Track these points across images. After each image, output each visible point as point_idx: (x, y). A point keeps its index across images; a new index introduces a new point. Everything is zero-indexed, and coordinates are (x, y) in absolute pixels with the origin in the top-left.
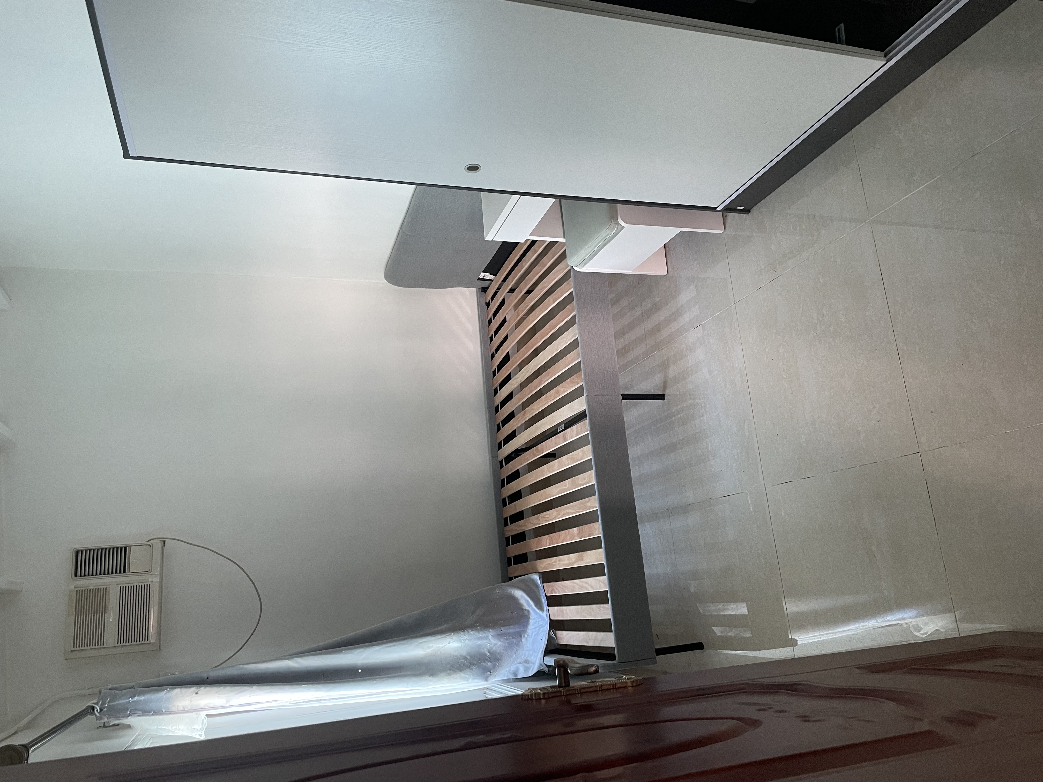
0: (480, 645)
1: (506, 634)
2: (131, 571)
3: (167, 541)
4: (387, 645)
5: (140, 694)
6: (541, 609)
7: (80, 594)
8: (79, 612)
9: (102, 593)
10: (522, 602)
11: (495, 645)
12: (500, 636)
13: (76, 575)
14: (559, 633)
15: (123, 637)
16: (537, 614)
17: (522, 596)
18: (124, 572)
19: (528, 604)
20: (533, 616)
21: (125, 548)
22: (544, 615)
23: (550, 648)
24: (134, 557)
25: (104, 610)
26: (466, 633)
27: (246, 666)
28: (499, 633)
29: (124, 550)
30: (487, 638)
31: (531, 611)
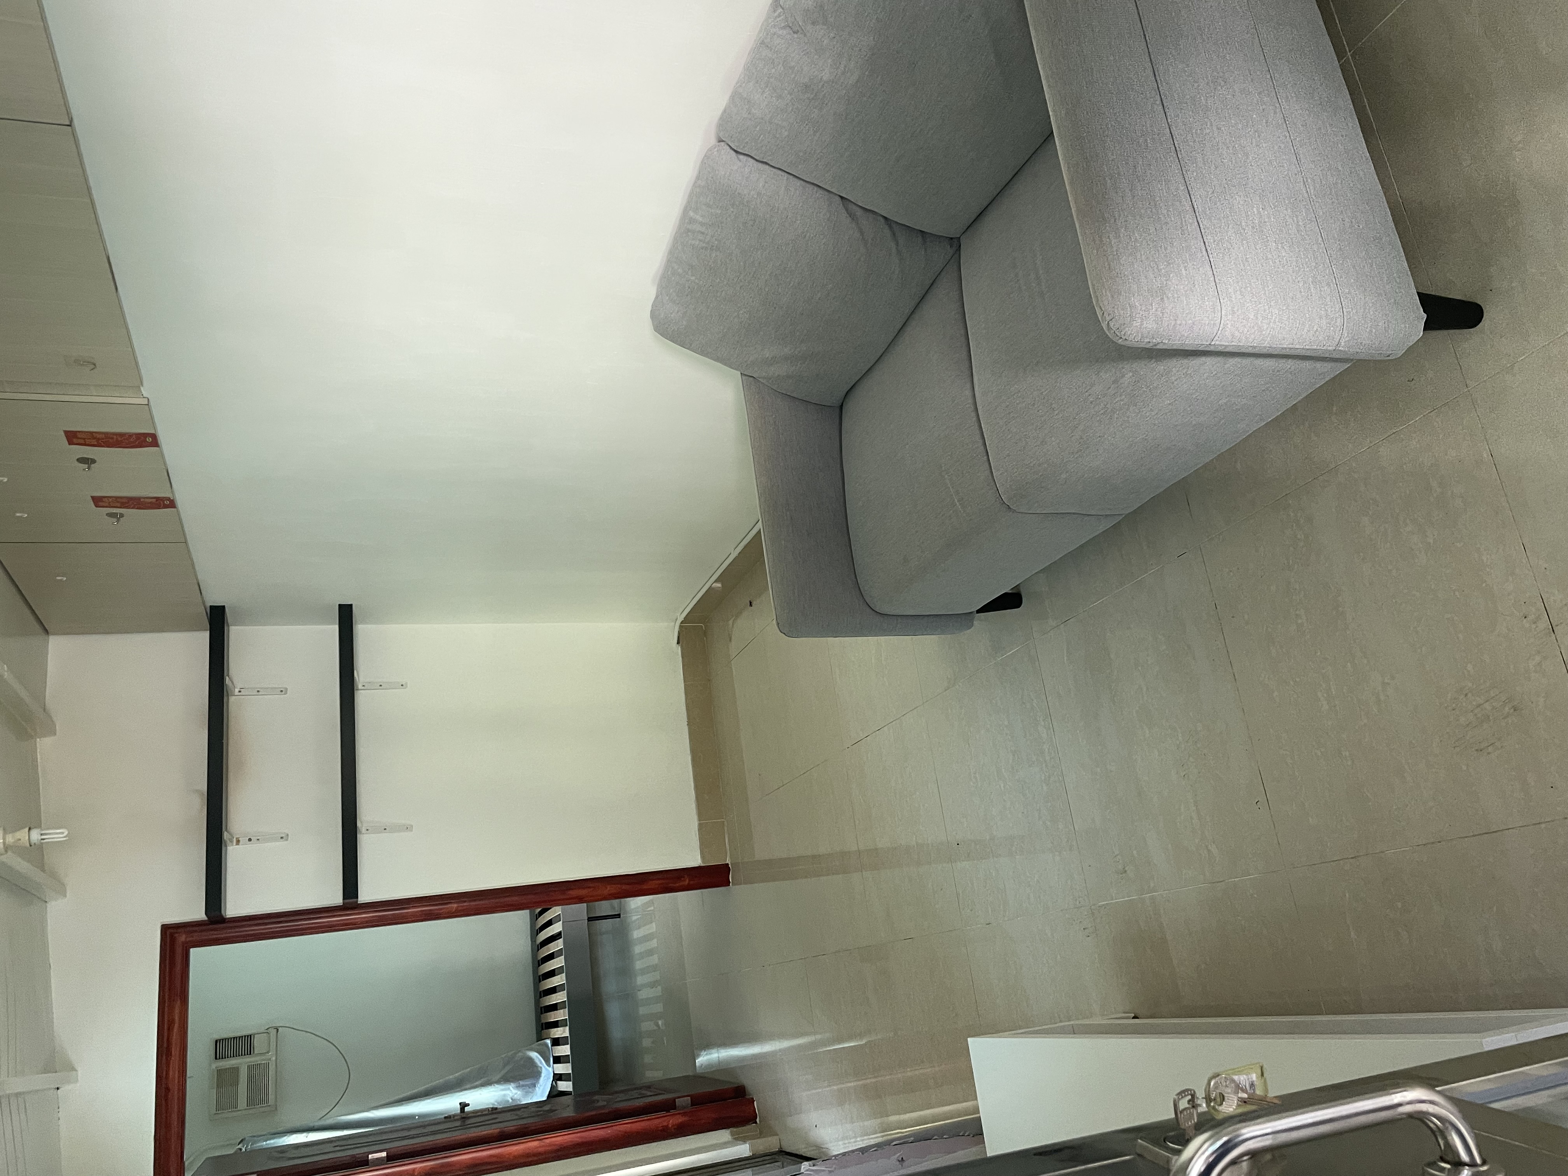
0: (505, 1095)
1: (523, 1086)
2: (256, 1052)
3: (280, 1029)
4: (436, 1098)
5: (270, 1139)
6: (549, 1065)
7: (220, 1072)
8: (219, 1086)
9: (236, 1070)
10: (537, 1061)
11: (516, 1094)
12: (518, 1087)
13: (216, 1058)
14: (559, 1083)
15: (251, 1102)
16: (546, 1069)
17: (537, 1057)
18: (250, 1054)
19: (541, 1062)
20: (544, 1071)
21: (251, 1036)
22: (550, 1069)
23: (551, 1095)
24: (256, 1042)
25: (236, 1083)
26: (493, 1086)
27: (339, 1118)
28: (518, 1085)
29: (250, 1037)
30: (509, 1089)
31: (543, 1067)
